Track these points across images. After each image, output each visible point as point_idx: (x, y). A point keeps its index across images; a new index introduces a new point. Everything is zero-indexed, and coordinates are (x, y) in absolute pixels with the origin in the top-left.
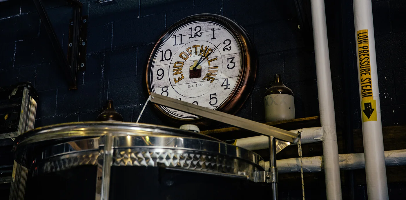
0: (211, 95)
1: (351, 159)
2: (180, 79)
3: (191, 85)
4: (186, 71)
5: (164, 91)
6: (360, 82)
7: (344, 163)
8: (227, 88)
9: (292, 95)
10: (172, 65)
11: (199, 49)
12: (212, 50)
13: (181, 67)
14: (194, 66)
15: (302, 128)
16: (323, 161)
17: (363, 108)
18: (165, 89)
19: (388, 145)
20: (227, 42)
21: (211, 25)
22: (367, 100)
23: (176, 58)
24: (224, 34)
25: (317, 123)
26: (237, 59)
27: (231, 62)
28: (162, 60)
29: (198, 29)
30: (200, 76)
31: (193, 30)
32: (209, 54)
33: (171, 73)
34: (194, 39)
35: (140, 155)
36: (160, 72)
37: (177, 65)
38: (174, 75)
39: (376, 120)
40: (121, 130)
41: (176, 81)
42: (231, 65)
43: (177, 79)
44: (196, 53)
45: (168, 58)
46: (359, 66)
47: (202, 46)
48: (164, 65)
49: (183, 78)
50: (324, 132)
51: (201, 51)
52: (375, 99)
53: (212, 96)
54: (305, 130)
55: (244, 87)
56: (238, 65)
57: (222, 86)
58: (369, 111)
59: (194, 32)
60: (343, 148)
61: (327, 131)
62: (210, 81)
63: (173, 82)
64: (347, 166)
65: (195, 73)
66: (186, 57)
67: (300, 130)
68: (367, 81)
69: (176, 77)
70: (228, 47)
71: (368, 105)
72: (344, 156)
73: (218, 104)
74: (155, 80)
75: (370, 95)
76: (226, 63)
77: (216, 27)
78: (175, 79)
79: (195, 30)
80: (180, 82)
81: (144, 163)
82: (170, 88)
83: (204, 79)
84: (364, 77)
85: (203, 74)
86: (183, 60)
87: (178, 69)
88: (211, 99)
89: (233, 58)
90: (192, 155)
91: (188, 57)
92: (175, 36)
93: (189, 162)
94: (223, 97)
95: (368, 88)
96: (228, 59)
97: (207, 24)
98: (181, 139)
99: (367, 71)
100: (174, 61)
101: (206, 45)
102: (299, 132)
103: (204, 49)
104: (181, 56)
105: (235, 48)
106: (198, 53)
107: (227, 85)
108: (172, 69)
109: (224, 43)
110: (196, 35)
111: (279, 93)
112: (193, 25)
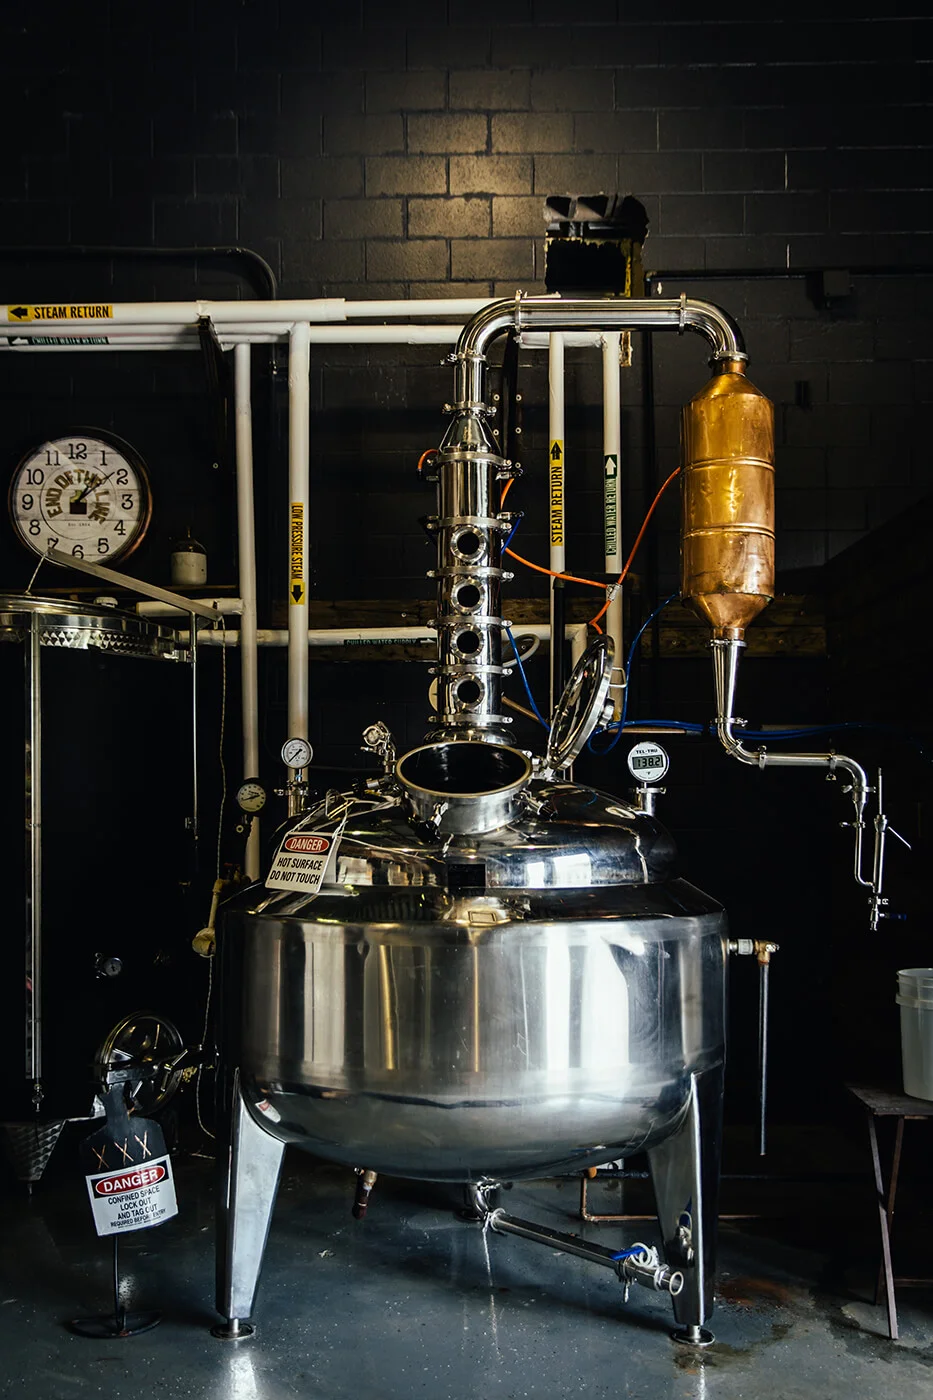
0: (100, 540)
1: (270, 636)
2: (56, 513)
3: (71, 522)
4: (65, 502)
5: (33, 526)
6: (291, 561)
7: (261, 640)
8: (122, 534)
9: (203, 553)
10: (45, 492)
11: (83, 476)
12: (100, 480)
13: (58, 497)
14: (76, 498)
15: (218, 597)
16: (240, 637)
17: (292, 589)
18: (35, 523)
19: (313, 624)
20: (123, 473)
21: (101, 446)
22: (296, 582)
23: (50, 483)
24: (118, 462)
25: (236, 594)
26: (135, 497)
27: (128, 500)
28: (30, 483)
29: (81, 448)
30: (85, 513)
31: (75, 448)
32: (98, 485)
33: (44, 503)
34: (76, 460)
35: (54, 635)
36: (28, 499)
37: (53, 493)
38: (47, 505)
39: (303, 603)
40: (39, 606)
41: (51, 515)
42: (128, 505)
43: (52, 512)
44: (79, 480)
45: (38, 481)
46: (291, 542)
47: (88, 472)
48: (34, 491)
49: (60, 512)
50: (244, 606)
51: (86, 480)
52: (304, 582)
53: (102, 541)
54: (221, 600)
55: (143, 535)
56: (136, 505)
57: (116, 529)
58: (297, 593)
59: (76, 451)
60: (261, 624)
61: (247, 606)
62: (98, 522)
63: (46, 515)
64: (264, 642)
65: (78, 507)
66: (64, 483)
67: (216, 600)
68: (298, 561)
69: (51, 509)
70: (123, 480)
71: (297, 588)
72: (263, 632)
73: (109, 553)
74: (20, 510)
75: (298, 576)
76: (120, 501)
77: (108, 449)
78: (49, 512)
79: (78, 448)
80: (57, 517)
81: (58, 643)
82: (42, 523)
83: (90, 517)
84: (296, 556)
85: (90, 511)
86: (60, 488)
87: (53, 501)
88: (100, 544)
89: (130, 496)
90: (109, 636)
91: (67, 485)
92: (48, 452)
93: (106, 643)
94: (116, 543)
95: (299, 568)
96: (123, 496)
97: (94, 442)
98: (100, 619)
99: (299, 550)
100: (47, 487)
101: (92, 471)
102: (215, 603)
103: (90, 476)
104: (57, 481)
105: (132, 484)
106: (82, 482)
107: (122, 530)
108: (44, 497)
109: (118, 474)
110: (78, 455)
111: (190, 551)
112: (75, 441)
